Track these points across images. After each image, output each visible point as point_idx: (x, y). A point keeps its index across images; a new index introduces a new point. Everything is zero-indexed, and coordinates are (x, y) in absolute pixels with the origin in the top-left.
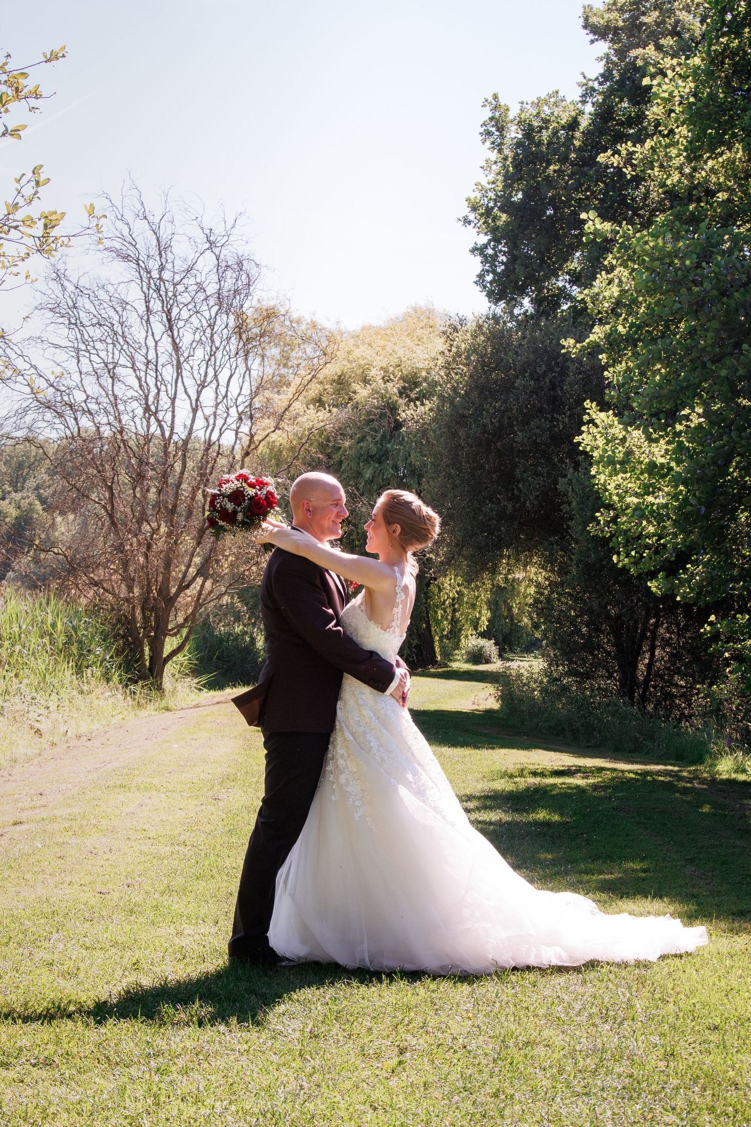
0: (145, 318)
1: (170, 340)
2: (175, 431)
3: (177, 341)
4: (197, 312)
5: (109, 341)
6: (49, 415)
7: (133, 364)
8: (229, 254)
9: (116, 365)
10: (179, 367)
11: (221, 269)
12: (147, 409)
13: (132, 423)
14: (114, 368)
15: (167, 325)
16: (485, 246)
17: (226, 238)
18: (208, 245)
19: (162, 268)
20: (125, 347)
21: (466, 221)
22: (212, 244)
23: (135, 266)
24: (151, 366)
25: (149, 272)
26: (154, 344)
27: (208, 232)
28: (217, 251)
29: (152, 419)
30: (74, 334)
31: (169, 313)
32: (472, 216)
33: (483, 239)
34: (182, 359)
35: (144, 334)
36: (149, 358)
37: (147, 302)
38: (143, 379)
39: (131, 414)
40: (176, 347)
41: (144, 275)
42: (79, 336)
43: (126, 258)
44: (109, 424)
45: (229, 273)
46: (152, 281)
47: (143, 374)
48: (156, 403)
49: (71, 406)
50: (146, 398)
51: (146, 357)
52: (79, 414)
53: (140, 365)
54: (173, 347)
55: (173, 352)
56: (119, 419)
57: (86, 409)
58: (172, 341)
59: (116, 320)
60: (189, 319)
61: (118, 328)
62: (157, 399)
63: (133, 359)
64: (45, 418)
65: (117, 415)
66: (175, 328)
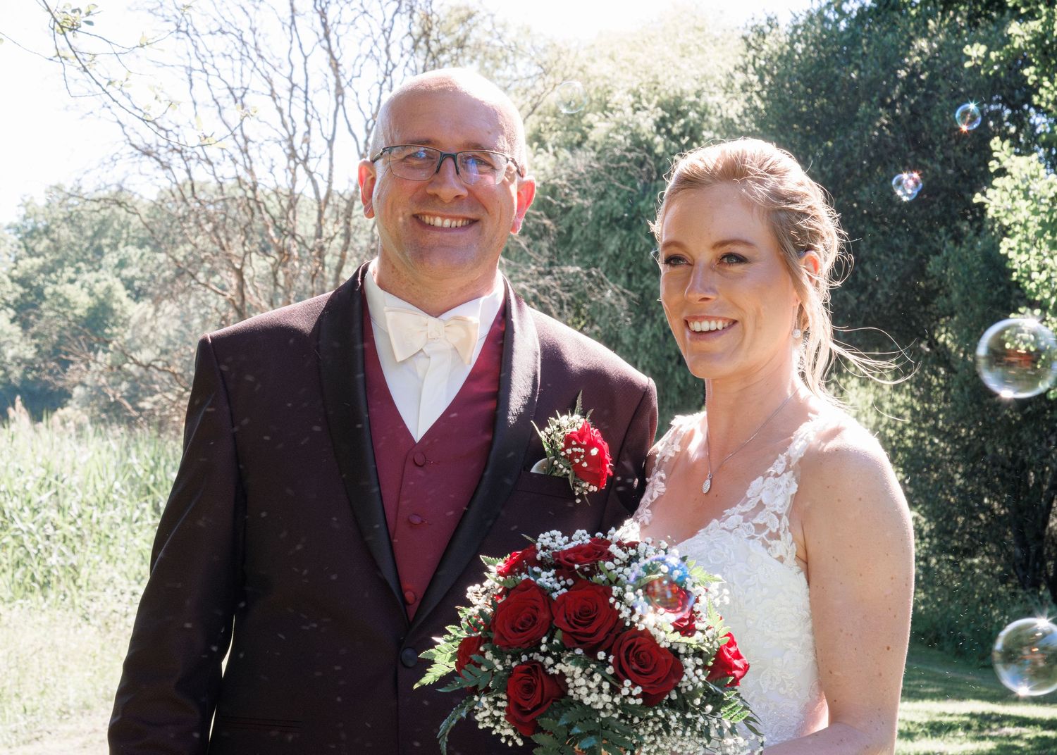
0: (289, 22)
1: (326, 55)
2: (334, 187)
3: (337, 55)
4: (365, 12)
5: (236, 55)
6: (149, 164)
7: (272, 91)
10: (339, 92)
12: (293, 155)
13: (270, 176)
14: (243, 96)
15: (321, 32)
20: (260, 63)
24: (298, 92)
26: (303, 60)
30: (186, 44)
31: (323, 14)
34: (344, 83)
36: (295, 80)
39: (268, 164)
40: (335, 65)
42: (192, 50)
44: (238, 177)
47: (284, 104)
48: (305, 146)
49: (180, 152)
50: (291, 138)
51: (290, 79)
52: (192, 163)
53: (282, 91)
54: (330, 64)
55: (330, 72)
56: (250, 171)
57: (203, 156)
58: (329, 56)
59: (245, 26)
60: (353, 23)
61: (248, 37)
62: (306, 141)
63: (270, 83)
64: (143, 171)
65: (248, 165)
66: (332, 36)
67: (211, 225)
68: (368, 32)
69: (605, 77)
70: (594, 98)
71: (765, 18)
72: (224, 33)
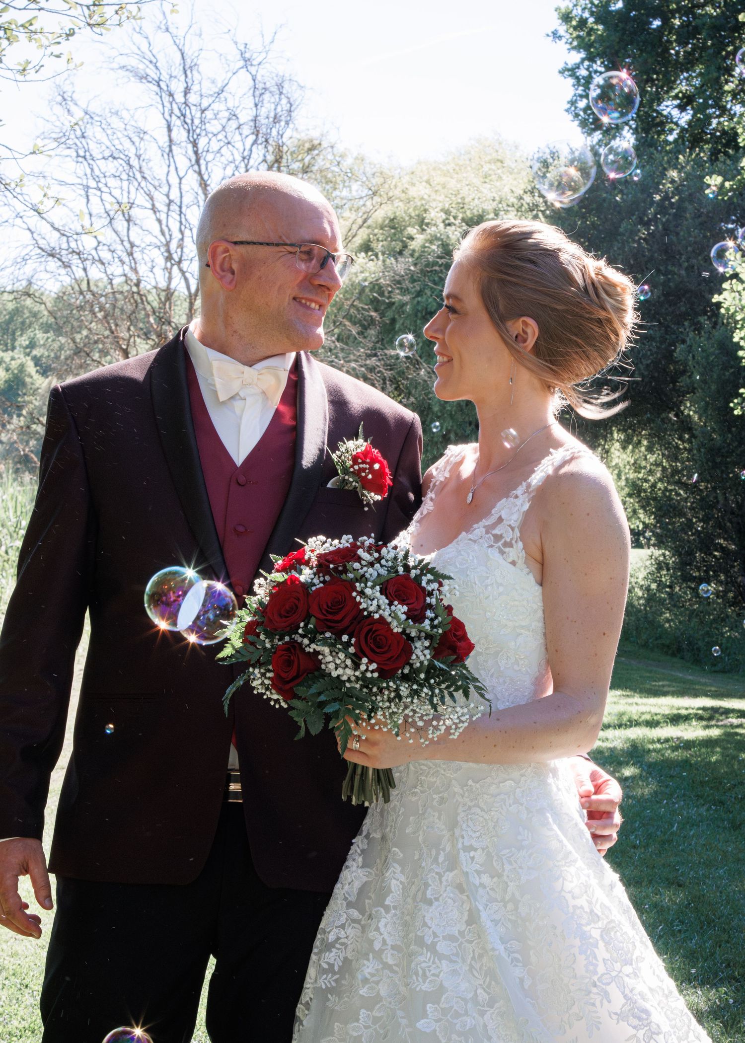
0: (167, 150)
1: (196, 176)
3: (206, 177)
4: (229, 143)
5: (124, 176)
6: (53, 264)
7: (153, 205)
8: (265, 74)
9: (132, 205)
11: (258, 91)
12: (169, 258)
13: (151, 275)
14: (130, 209)
15: (193, 158)
16: (578, 67)
17: (263, 55)
18: (242, 63)
19: (187, 91)
20: (143, 184)
21: (556, 35)
22: (247, 62)
23: (156, 88)
24: (174, 207)
25: (171, 95)
26: (178, 181)
27: (242, 48)
28: (253, 70)
29: (175, 269)
30: (83, 168)
31: (195, 144)
32: (562, 29)
33: (577, 57)
35: (166, 169)
36: (171, 197)
37: (169, 129)
38: (164, 222)
39: (150, 265)
40: (204, 184)
41: (166, 99)
42: (88, 171)
43: (144, 78)
44: (125, 275)
45: (267, 96)
46: (175, 106)
47: (163, 217)
48: (179, 250)
49: (78, 254)
50: (168, 244)
51: (168, 196)
52: (88, 263)
53: (161, 206)
54: (201, 185)
55: (200, 192)
56: (135, 271)
57: (97, 258)
58: (199, 178)
59: (132, 152)
60: (219, 151)
61: (134, 162)
62: (181, 246)
63: (152, 199)
64: (48, 268)
65: (133, 265)
66: (202, 162)
67: (102, 313)
68: (231, 159)
69: (422, 199)
70: (413, 214)
71: (548, 151)
72: (114, 158)
